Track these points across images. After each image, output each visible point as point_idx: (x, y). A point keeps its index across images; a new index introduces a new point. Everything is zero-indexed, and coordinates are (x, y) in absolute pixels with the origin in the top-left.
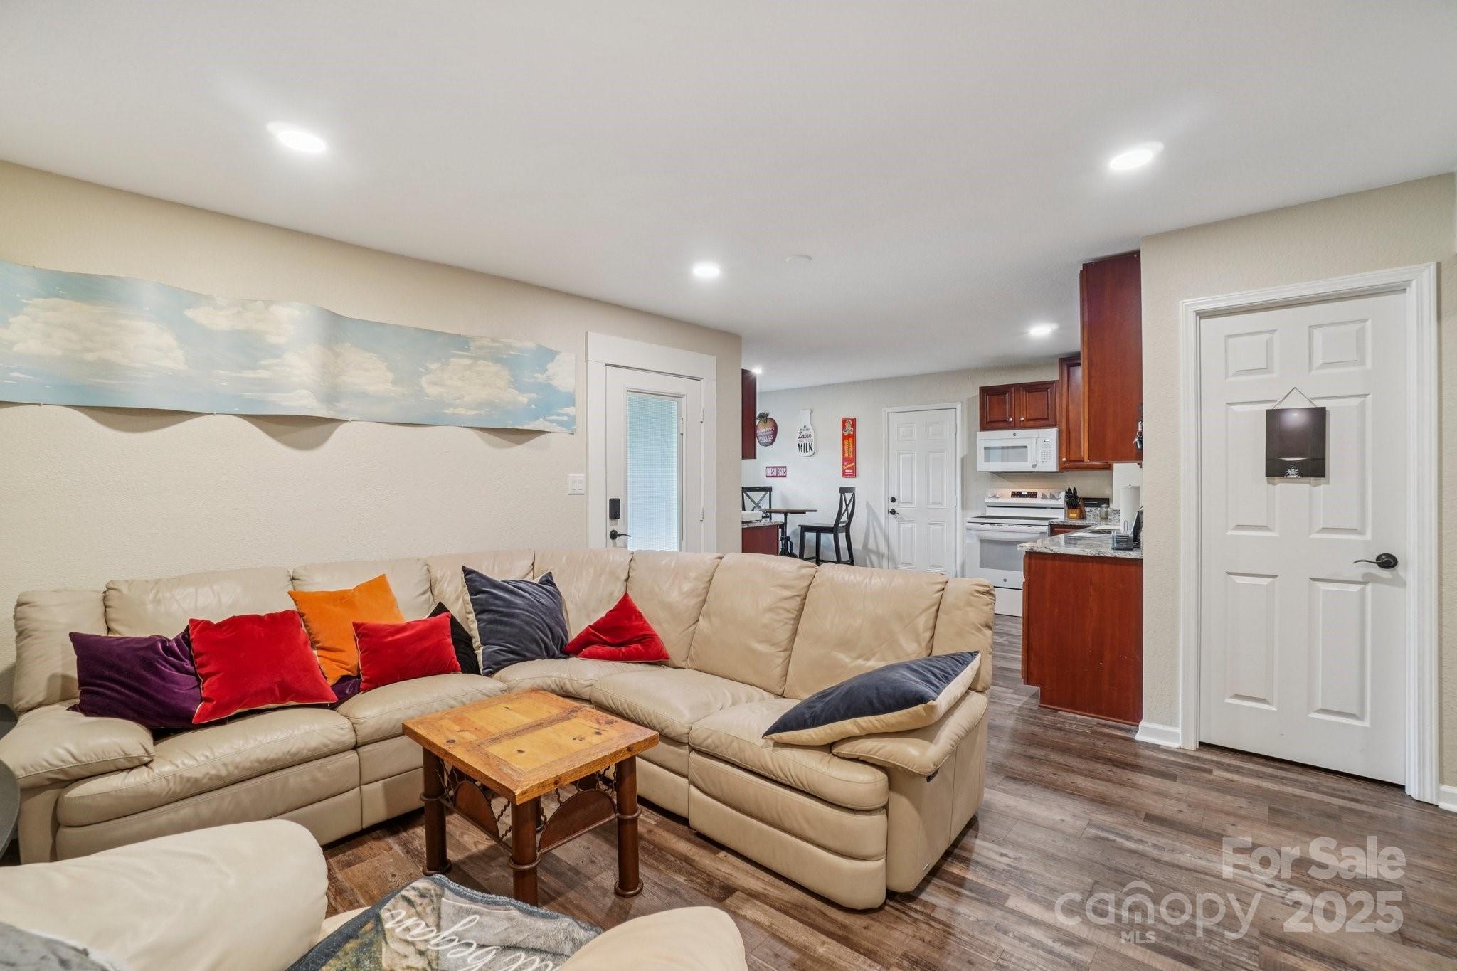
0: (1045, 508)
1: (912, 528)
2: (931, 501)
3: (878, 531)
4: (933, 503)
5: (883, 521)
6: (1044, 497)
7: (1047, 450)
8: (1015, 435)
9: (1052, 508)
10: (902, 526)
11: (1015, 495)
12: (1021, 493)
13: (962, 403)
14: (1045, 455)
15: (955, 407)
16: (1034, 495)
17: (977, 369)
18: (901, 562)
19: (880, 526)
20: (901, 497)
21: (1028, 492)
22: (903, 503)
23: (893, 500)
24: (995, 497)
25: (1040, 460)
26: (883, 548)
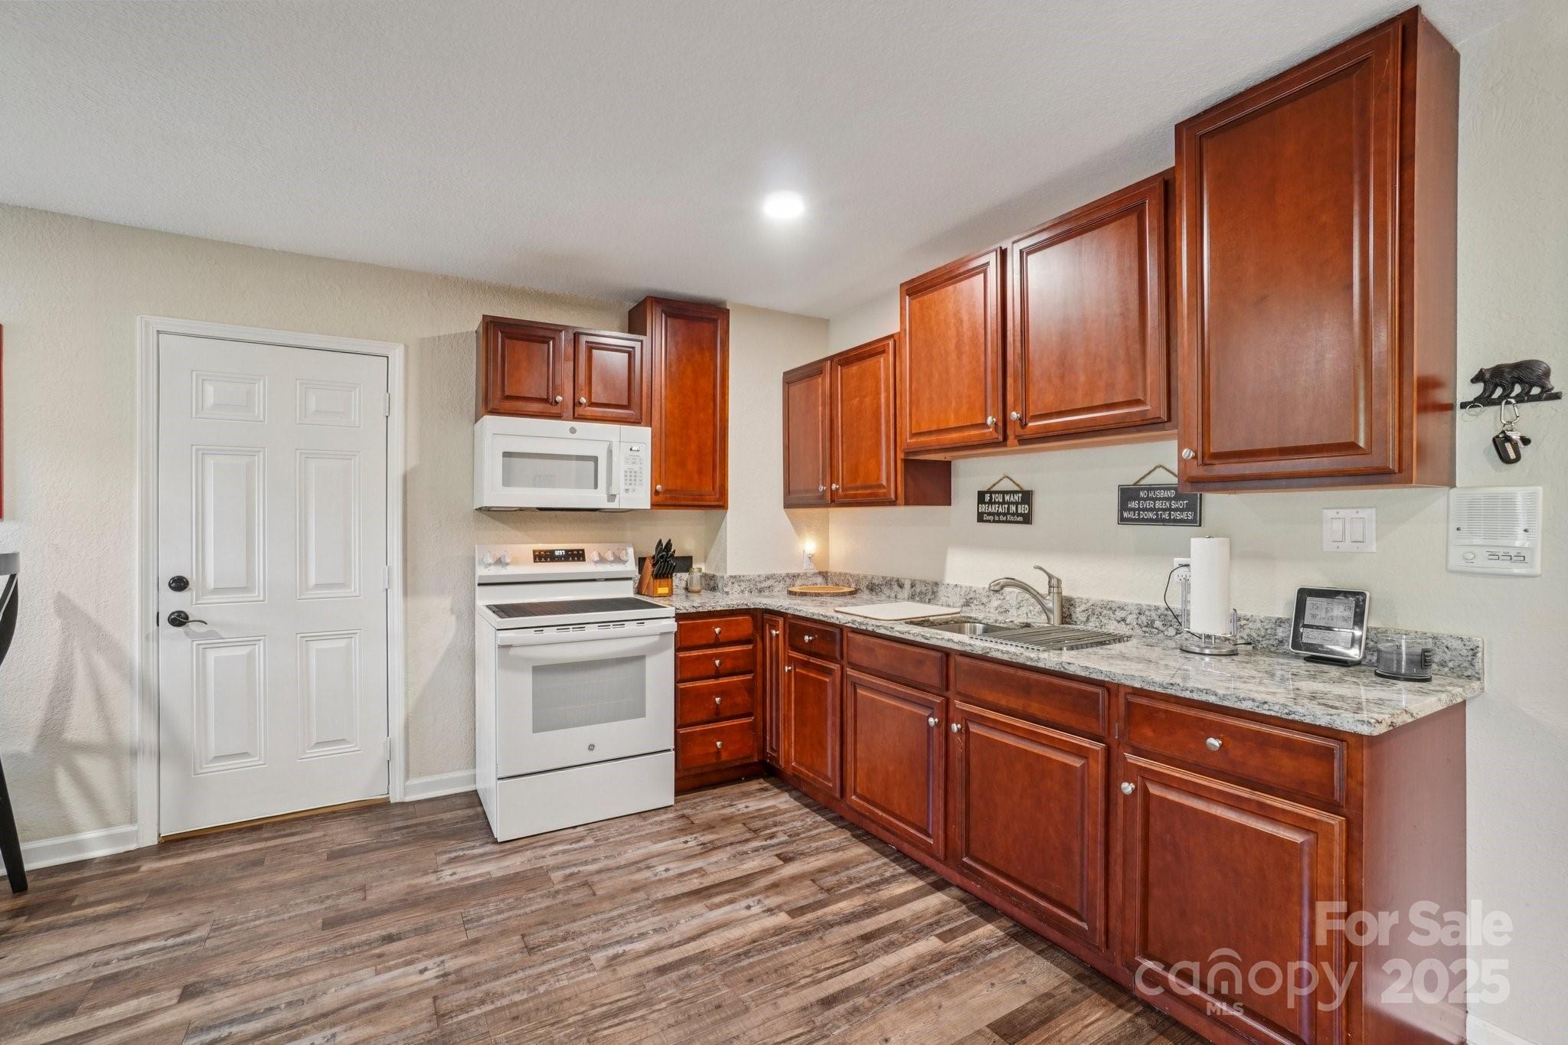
0: (594, 580)
1: (250, 656)
2: (312, 581)
3: (111, 680)
4: (317, 586)
5: (134, 649)
6: (602, 560)
7: (636, 467)
8: (573, 430)
9: (607, 580)
10: (212, 655)
11: (541, 557)
12: (552, 552)
13: (406, 347)
14: (632, 477)
15: (385, 353)
16: (577, 556)
17: (445, 278)
18: (213, 754)
19: (121, 666)
20: (209, 573)
21: (567, 551)
22: (217, 591)
23: (179, 584)
24: (499, 562)
25: (623, 487)
26: (133, 726)
